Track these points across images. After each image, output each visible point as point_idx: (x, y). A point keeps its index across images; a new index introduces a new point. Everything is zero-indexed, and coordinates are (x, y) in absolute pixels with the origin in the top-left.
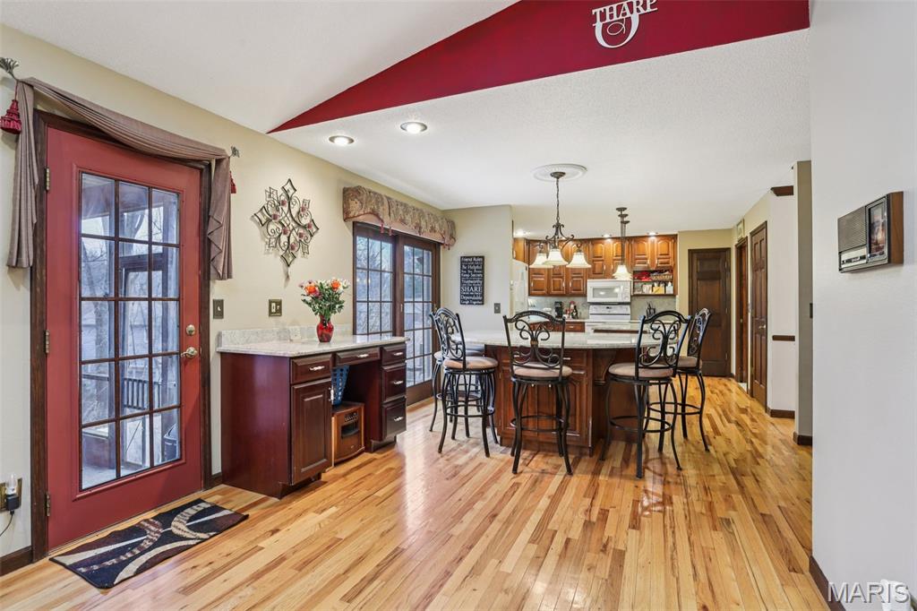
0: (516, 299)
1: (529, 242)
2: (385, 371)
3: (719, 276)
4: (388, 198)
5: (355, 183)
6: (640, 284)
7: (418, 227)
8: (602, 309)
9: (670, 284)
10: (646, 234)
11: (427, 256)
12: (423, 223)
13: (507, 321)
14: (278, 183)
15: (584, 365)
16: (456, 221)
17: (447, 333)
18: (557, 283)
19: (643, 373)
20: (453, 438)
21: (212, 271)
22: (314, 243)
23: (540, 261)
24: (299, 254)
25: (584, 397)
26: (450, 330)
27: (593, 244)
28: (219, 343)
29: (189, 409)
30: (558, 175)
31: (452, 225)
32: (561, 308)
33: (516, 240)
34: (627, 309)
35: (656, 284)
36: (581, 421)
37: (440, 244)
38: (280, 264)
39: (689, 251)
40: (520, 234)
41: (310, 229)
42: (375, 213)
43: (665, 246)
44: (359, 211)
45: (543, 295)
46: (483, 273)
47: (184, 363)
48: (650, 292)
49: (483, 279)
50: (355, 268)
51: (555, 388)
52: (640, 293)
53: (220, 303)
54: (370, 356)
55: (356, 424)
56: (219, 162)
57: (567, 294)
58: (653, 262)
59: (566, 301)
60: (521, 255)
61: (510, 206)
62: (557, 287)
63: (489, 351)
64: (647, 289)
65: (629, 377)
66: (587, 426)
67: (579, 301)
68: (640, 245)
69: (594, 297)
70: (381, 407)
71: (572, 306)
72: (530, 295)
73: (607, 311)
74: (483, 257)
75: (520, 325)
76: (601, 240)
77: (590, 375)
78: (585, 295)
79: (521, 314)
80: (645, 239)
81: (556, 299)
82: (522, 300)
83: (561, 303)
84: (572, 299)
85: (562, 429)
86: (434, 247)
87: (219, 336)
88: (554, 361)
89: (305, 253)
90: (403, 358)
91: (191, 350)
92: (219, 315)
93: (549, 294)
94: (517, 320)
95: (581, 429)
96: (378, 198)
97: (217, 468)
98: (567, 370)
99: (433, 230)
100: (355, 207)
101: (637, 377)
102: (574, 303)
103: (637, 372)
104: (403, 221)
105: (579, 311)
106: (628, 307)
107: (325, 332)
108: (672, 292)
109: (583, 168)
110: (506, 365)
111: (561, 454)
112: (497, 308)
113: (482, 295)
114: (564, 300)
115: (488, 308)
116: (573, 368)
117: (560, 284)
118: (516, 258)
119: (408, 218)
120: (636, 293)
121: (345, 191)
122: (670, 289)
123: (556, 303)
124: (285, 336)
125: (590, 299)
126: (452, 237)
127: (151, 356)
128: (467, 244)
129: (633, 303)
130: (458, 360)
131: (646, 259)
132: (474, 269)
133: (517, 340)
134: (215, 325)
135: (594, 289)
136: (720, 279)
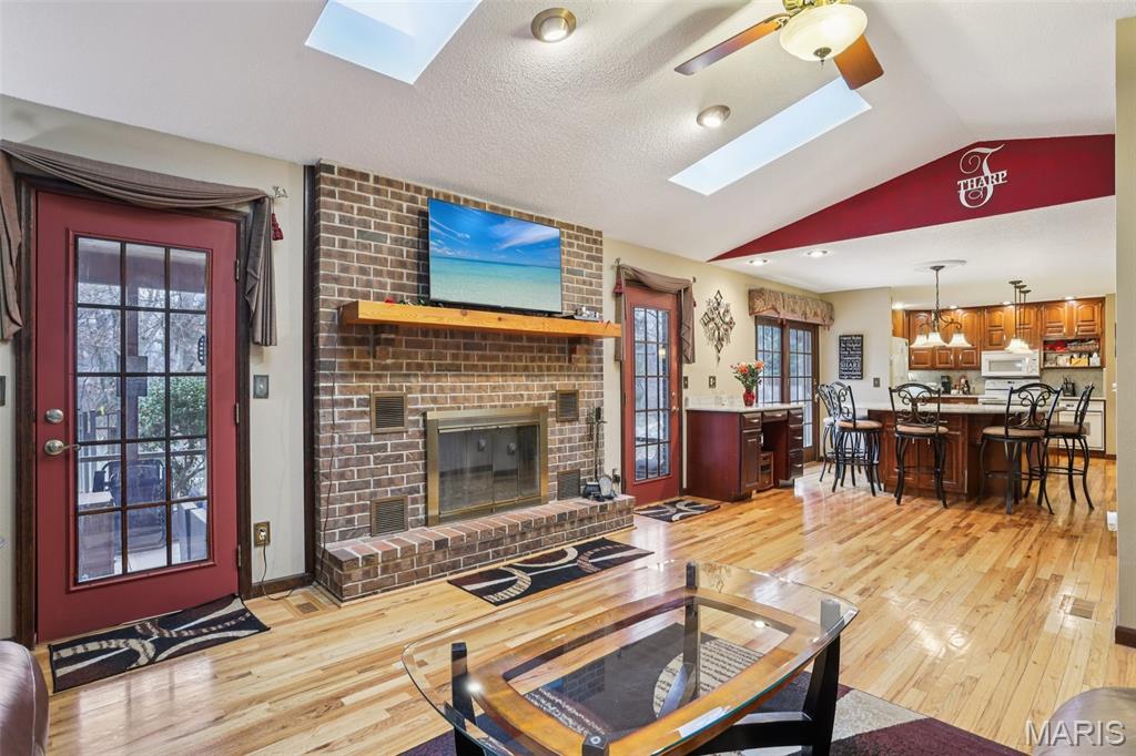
0: (896, 374)
1: (909, 313)
2: (791, 429)
4: (782, 294)
5: (759, 285)
6: (1054, 356)
7: (805, 314)
8: (1002, 384)
9: (1096, 354)
10: (1059, 299)
11: (808, 335)
12: (808, 312)
13: (891, 391)
14: (712, 295)
15: (960, 426)
16: (835, 304)
17: (839, 401)
18: (944, 356)
19: (1012, 432)
20: (842, 485)
21: (684, 358)
22: (733, 334)
23: (921, 342)
24: (724, 343)
25: (960, 451)
26: (842, 398)
27: (989, 312)
28: (686, 405)
29: (673, 444)
30: (937, 269)
31: (830, 307)
32: (949, 383)
33: (894, 312)
35: (1075, 355)
36: (957, 473)
37: (818, 325)
38: (714, 351)
40: (899, 306)
41: (731, 324)
42: (774, 309)
43: (1089, 311)
44: (763, 308)
45: (926, 369)
46: (862, 351)
47: (671, 414)
48: (1068, 365)
49: (862, 356)
50: (757, 351)
51: (933, 442)
52: (1054, 365)
53: (686, 378)
54: (783, 416)
55: (768, 467)
56: (686, 290)
57: (957, 367)
58: (1071, 330)
59: (955, 375)
60: (900, 329)
61: (889, 288)
62: (943, 360)
63: (872, 415)
64: (1063, 361)
65: (1002, 437)
66: (963, 475)
67: (971, 375)
68: (1053, 311)
69: (990, 370)
70: (787, 455)
71: (963, 381)
72: (910, 369)
74: (862, 336)
75: (903, 394)
76: (1000, 306)
77: (966, 435)
78: (978, 369)
79: (904, 386)
80: (1059, 304)
81: (943, 373)
82: (902, 375)
83: (948, 378)
84: (963, 373)
85: (939, 477)
86: (813, 329)
87: (687, 399)
88: (931, 421)
89: (728, 341)
90: (802, 420)
91: (674, 408)
92: (686, 386)
93: (933, 368)
94: (900, 391)
95: (957, 478)
96: (776, 294)
97: (685, 486)
98: (942, 429)
99: (816, 314)
100: (760, 305)
101: (1007, 436)
102: (965, 377)
103: (1007, 432)
104: (793, 311)
105: (972, 386)
106: (1036, 381)
107: (749, 398)
108: (1098, 364)
109: (964, 262)
110: (889, 426)
111: (939, 498)
112: (877, 383)
113: (862, 371)
114: (951, 374)
115: (868, 382)
116: (950, 429)
117: (947, 357)
118: (894, 334)
119: (797, 308)
120: (1048, 365)
121: (750, 292)
122: (1095, 361)
123: (943, 377)
124: (718, 400)
125: (985, 372)
126: (831, 319)
127: (658, 410)
128: (845, 324)
129: (1043, 377)
130: (849, 421)
131: (1062, 327)
132: (853, 348)
133: (900, 406)
134: (685, 392)
135: (990, 362)
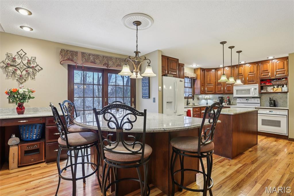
6: (265, 87)
8: (244, 101)
9: (285, 86)
18: (219, 88)
27: (237, 68)
32: (222, 100)
34: (257, 101)
35: (275, 87)
43: (281, 63)
46: (149, 84)
48: (272, 91)
52: (265, 91)
57: (224, 93)
58: (272, 74)
62: (219, 90)
64: (270, 89)
67: (231, 96)
68: (265, 65)
69: (237, 94)
73: (246, 102)
78: (232, 94)
80: (267, 62)
81: (220, 96)
83: (222, 97)
84: (227, 95)
93: (215, 93)
102: (228, 97)
105: (231, 101)
106: (259, 99)
108: (286, 91)
112: (154, 100)
113: (149, 94)
114: (224, 96)
115: (151, 100)
117: (221, 88)
120: (263, 91)
122: (285, 89)
125: (235, 95)
129: (262, 97)
131: (269, 73)
132: (146, 82)
135: (237, 90)
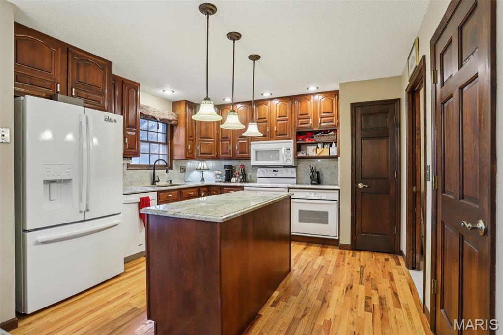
3: (388, 133)
6: (304, 146)
8: (269, 173)
9: (334, 145)
18: (225, 147)
27: (257, 106)
32: (231, 171)
34: (292, 173)
35: (320, 146)
39: (352, 104)
43: (328, 103)
45: (213, 159)
48: (314, 154)
52: (304, 155)
57: (234, 158)
58: (315, 121)
62: (225, 151)
64: (311, 151)
67: (244, 164)
68: (304, 104)
69: (257, 160)
73: (273, 175)
76: (265, 100)
78: (248, 158)
80: (307, 97)
81: (228, 163)
93: (217, 158)
102: (241, 166)
105: (248, 175)
106: (294, 170)
108: (336, 154)
114: (233, 163)
117: (228, 148)
120: (300, 155)
122: (334, 151)
123: (225, 166)
125: (254, 162)
129: (299, 166)
131: (309, 118)
135: (256, 152)
136: (388, 137)
